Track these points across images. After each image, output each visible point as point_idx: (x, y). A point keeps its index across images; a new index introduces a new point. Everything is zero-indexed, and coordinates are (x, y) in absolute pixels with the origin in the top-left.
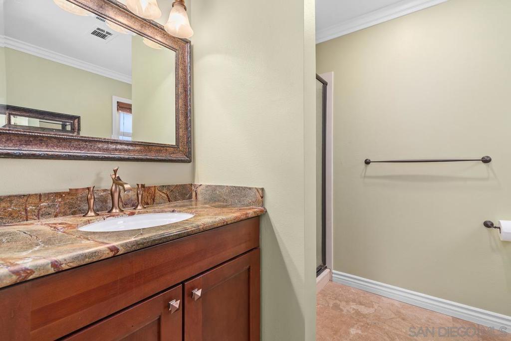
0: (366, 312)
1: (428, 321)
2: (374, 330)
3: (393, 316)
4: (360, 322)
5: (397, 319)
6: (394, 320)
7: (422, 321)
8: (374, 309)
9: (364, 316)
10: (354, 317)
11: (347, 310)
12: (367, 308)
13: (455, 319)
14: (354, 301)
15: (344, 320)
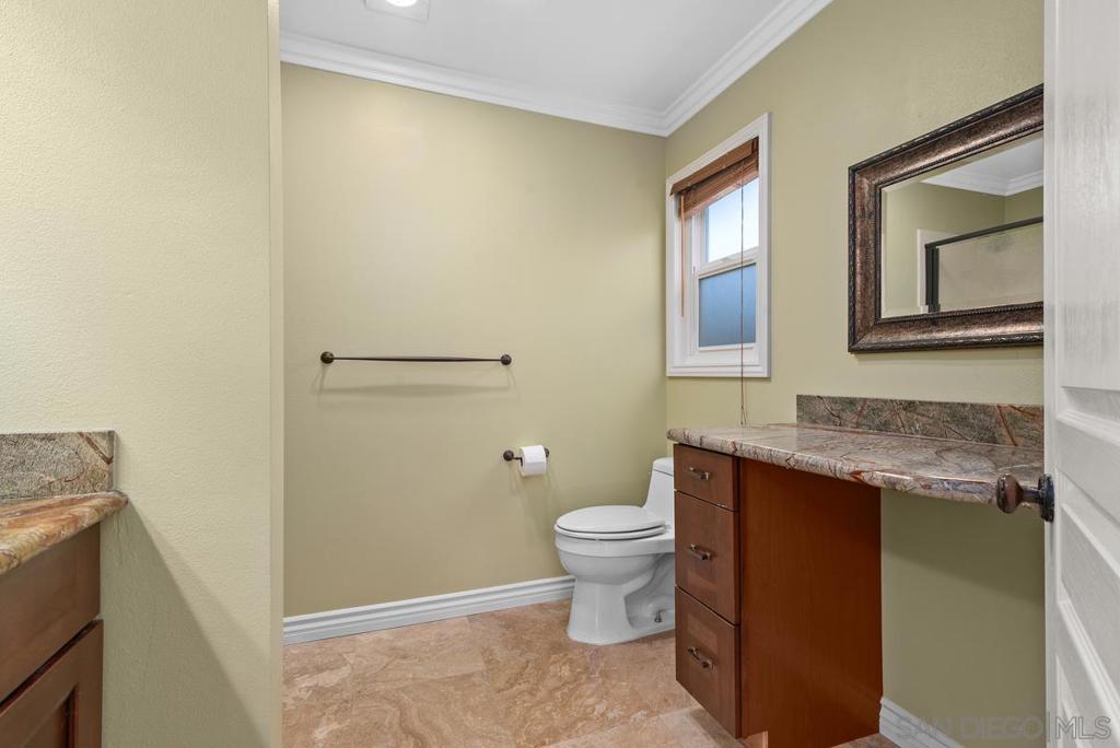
0: (335, 681)
1: (440, 640)
2: (361, 705)
3: (386, 660)
4: (331, 705)
5: (395, 663)
6: (390, 667)
7: (432, 644)
8: (349, 667)
9: (334, 690)
10: (314, 703)
11: (294, 699)
12: (335, 671)
13: (472, 618)
14: (303, 671)
15: (294, 722)
